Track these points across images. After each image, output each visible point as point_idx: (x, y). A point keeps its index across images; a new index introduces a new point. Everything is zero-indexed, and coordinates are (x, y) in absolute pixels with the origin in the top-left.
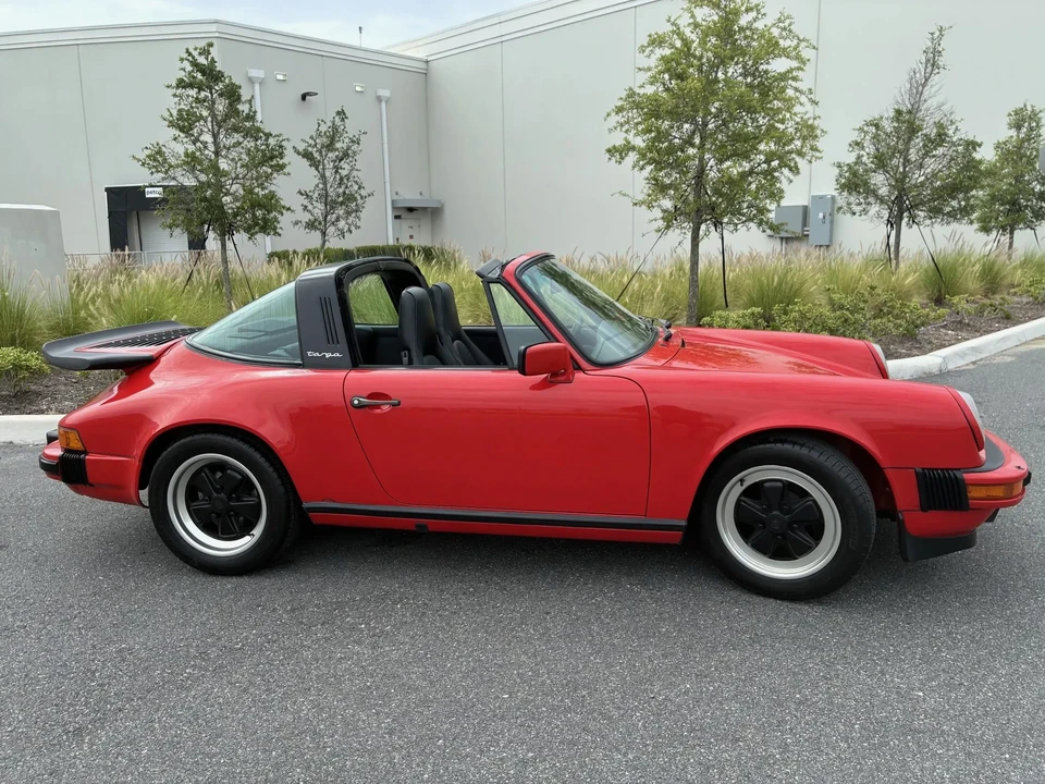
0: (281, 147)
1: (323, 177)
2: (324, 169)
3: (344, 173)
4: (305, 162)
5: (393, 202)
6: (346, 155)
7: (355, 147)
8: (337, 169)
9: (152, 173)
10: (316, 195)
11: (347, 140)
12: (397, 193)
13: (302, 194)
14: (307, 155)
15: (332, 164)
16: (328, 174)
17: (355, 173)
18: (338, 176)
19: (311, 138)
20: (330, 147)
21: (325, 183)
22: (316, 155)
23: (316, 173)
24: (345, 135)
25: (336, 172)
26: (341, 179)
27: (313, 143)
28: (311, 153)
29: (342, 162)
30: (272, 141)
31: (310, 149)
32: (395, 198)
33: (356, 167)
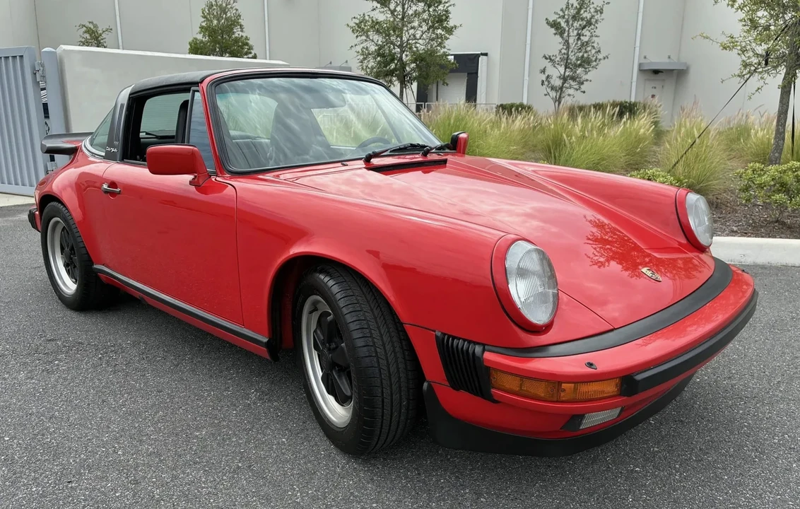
0: (447, 11)
1: (567, 43)
2: (568, 36)
3: (585, 39)
4: (553, 30)
5: (640, 65)
6: (589, 23)
7: (597, 17)
8: (579, 35)
9: (357, 37)
10: (558, 59)
11: (592, 10)
12: (645, 58)
13: (546, 58)
14: (555, 25)
15: (576, 32)
16: (571, 41)
17: (594, 38)
18: (579, 42)
19: (562, 10)
20: (576, 17)
21: (568, 48)
22: (563, 24)
23: (560, 40)
24: (591, 6)
25: (579, 39)
26: (582, 45)
27: (561, 14)
28: (559, 23)
29: (585, 30)
30: (441, 7)
31: (559, 20)
32: (643, 61)
33: (596, 34)
